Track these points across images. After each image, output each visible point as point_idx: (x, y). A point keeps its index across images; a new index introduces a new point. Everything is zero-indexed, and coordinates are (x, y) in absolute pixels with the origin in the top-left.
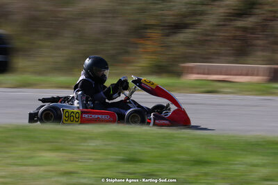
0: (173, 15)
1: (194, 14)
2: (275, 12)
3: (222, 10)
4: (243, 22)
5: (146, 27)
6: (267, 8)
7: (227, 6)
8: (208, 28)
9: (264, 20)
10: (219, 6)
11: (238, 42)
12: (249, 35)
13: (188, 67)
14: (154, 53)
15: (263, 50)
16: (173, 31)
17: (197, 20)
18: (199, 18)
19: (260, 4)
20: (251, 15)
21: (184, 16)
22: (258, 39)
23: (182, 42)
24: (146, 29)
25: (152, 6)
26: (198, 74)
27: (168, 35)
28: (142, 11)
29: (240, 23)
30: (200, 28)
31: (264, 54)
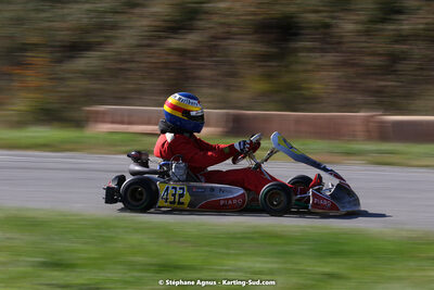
0: (69, 29)
1: (101, 27)
2: (229, 25)
3: (145, 22)
4: (180, 42)
5: (24, 48)
6: (216, 19)
7: (153, 14)
8: (124, 50)
9: (213, 37)
10: (141, 16)
11: (172, 73)
12: (189, 62)
13: (97, 112)
14: (38, 89)
15: (211, 86)
16: (68, 54)
17: (105, 37)
18: (109, 33)
19: (206, 13)
20: (191, 29)
21: (85, 30)
22: (202, 67)
23: (82, 72)
24: (26, 50)
25: (33, 15)
26: (113, 122)
27: (60, 61)
28: (19, 21)
29: (174, 43)
30: (109, 51)
31: (213, 91)
